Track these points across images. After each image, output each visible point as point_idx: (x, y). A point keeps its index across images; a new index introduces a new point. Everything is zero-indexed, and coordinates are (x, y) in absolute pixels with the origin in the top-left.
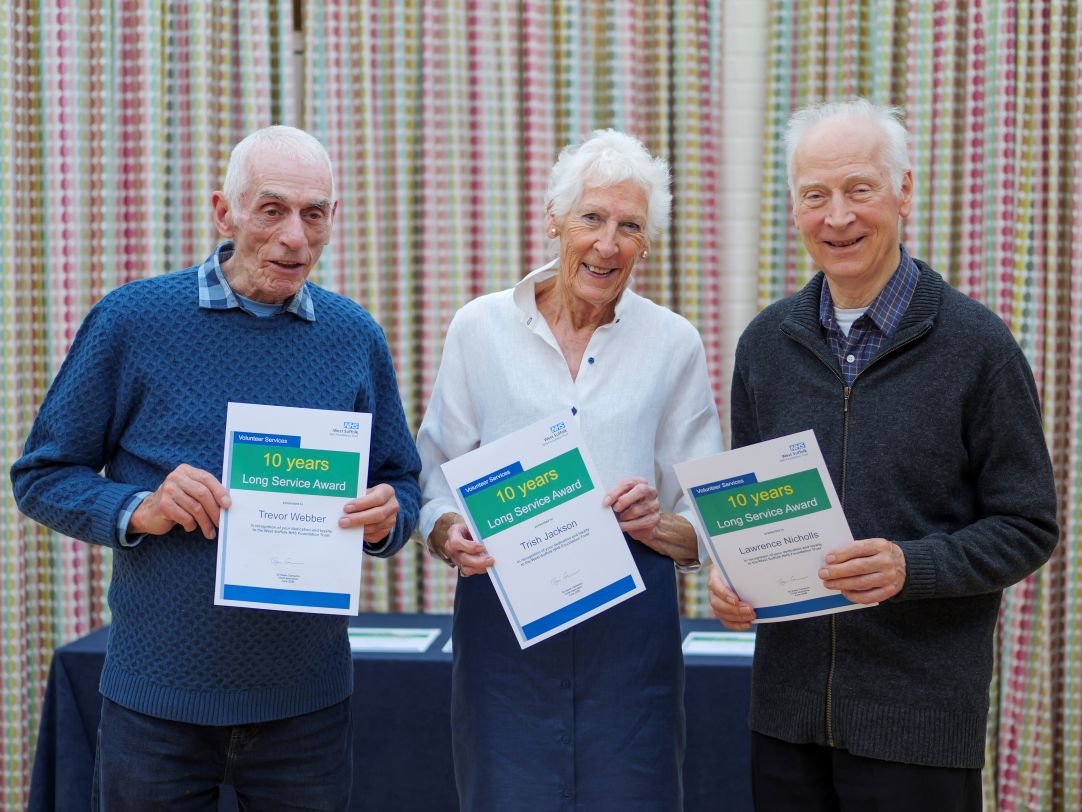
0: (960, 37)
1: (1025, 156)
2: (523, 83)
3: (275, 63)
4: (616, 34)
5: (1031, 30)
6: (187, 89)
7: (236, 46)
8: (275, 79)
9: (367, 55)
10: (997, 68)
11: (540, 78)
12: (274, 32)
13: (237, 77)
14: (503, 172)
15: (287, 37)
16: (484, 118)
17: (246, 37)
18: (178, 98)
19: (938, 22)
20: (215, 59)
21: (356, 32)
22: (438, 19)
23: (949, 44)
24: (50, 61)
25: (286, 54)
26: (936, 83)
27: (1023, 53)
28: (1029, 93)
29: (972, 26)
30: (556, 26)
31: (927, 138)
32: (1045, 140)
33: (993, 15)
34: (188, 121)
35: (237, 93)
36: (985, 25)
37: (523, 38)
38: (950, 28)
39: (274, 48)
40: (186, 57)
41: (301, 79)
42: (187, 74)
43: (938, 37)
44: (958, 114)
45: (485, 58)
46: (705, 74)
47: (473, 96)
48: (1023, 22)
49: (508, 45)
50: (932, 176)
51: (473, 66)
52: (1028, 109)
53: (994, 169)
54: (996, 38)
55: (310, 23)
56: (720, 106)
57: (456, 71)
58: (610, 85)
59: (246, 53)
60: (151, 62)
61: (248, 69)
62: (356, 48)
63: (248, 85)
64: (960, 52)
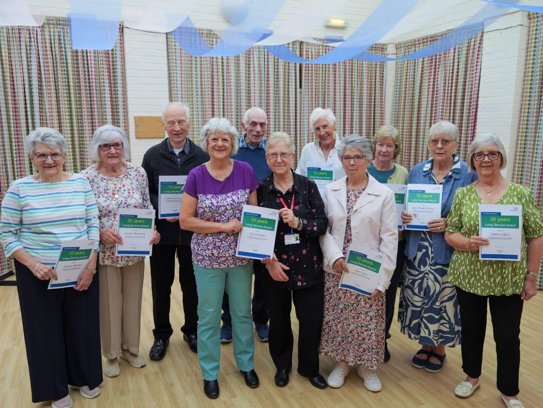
0: (433, 88)
1: (445, 113)
2: (345, 98)
3: (296, 95)
4: (364, 89)
5: (448, 87)
6: (279, 100)
7: (288, 91)
8: (296, 98)
9: (314, 93)
10: (441, 94)
11: (348, 97)
12: (296, 89)
13: (288, 98)
14: (340, 116)
15: (298, 90)
16: (337, 105)
17: (290, 90)
18: (277, 102)
19: (429, 85)
20: (284, 94)
21: (312, 89)
22: (328, 86)
23: (431, 90)
24: (252, 95)
25: (298, 93)
26: (428, 98)
27: (446, 92)
28: (447, 100)
29: (436, 86)
30: (352, 87)
31: (425, 109)
32: (450, 110)
33: (441, 83)
34: (279, 106)
35: (288, 101)
36: (439, 86)
37: (345, 89)
38: (431, 86)
39: (296, 92)
40: (279, 94)
41: (301, 98)
42: (279, 97)
43: (429, 88)
44: (432, 104)
45: (337, 94)
46: (382, 96)
47: (335, 101)
48: (447, 85)
49: (342, 91)
50: (426, 117)
51: (335, 95)
52: (447, 103)
53: (439, 115)
54: (441, 88)
55: (303, 87)
56: (384, 102)
57: (332, 96)
58: (362, 99)
59: (290, 93)
60: (272, 95)
61: (291, 96)
62: (312, 92)
63: (291, 99)
64: (433, 91)
